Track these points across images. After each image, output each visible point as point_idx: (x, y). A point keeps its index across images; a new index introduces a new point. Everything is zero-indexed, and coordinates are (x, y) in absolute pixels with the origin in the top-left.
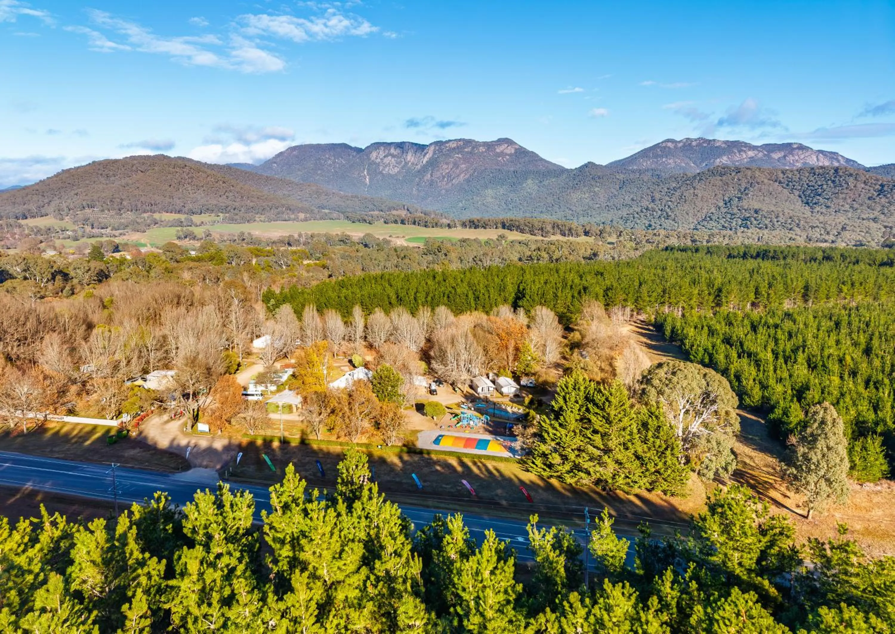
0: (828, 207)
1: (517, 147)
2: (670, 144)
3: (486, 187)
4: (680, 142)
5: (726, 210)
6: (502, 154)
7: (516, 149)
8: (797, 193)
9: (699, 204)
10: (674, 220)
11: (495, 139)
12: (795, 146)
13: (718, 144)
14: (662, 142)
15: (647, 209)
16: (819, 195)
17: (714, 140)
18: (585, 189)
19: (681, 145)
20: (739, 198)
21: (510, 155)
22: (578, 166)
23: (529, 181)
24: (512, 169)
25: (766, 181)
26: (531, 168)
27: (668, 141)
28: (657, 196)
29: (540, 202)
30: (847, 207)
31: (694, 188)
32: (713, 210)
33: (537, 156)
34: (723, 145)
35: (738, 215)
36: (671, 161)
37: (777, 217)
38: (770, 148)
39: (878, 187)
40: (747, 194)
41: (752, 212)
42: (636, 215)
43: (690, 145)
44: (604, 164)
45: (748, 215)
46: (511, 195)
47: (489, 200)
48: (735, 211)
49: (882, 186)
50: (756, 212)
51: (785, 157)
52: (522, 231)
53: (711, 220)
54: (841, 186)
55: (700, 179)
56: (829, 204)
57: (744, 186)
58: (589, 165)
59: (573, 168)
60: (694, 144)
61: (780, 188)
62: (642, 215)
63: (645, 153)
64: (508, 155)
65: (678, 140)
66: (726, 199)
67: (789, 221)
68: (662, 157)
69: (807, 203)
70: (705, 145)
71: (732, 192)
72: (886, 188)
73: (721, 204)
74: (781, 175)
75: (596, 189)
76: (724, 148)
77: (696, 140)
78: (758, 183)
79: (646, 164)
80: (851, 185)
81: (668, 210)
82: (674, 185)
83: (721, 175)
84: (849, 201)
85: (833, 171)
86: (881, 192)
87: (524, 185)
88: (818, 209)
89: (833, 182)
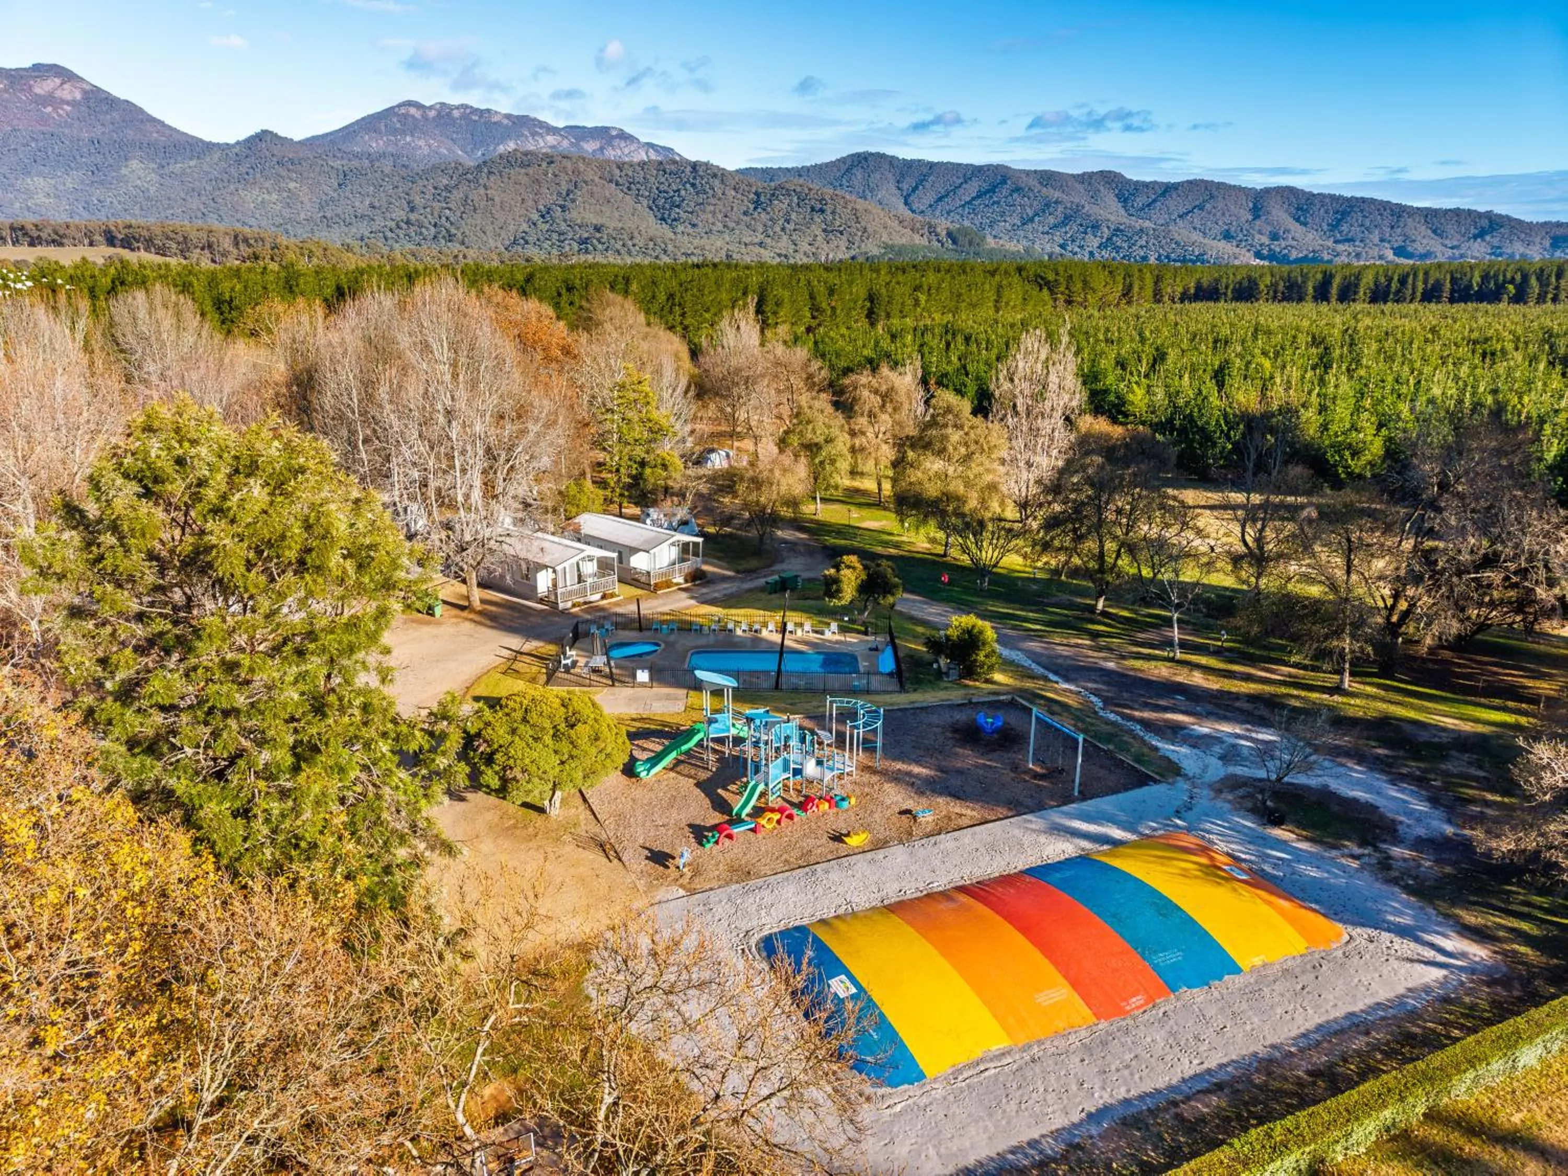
0: (694, 226)
1: (88, 87)
2: (413, 111)
3: (27, 172)
4: (431, 108)
5: (547, 226)
6: (50, 99)
7: (85, 92)
8: (645, 203)
9: (501, 217)
10: (463, 243)
11: (27, 64)
12: (614, 133)
13: (496, 119)
14: (399, 106)
15: (408, 222)
16: (678, 206)
17: (488, 111)
18: (267, 184)
19: (432, 114)
20: (563, 207)
21: (73, 103)
22: (242, 137)
23: (134, 164)
24: (85, 135)
25: (597, 179)
26: (130, 133)
27: (410, 103)
28: (418, 200)
29: (170, 207)
30: (719, 226)
31: (485, 187)
32: (524, 226)
33: (141, 111)
34: (506, 121)
35: (570, 236)
36: (421, 143)
37: (631, 238)
38: (578, 133)
39: (752, 196)
40: (573, 201)
41: (591, 230)
42: (389, 234)
43: (449, 115)
44: (297, 138)
45: (586, 235)
46: (98, 193)
47: (41, 198)
48: (563, 227)
49: (757, 194)
50: (598, 229)
51: (602, 149)
52: (162, 251)
53: (527, 242)
54: (705, 193)
55: (490, 173)
56: (695, 221)
57: (564, 187)
58: (264, 136)
59: (232, 141)
60: (456, 113)
61: (621, 195)
62: (401, 233)
63: (370, 124)
64: (68, 103)
65: (427, 104)
66: (541, 207)
67: (651, 245)
68: (404, 133)
69: (663, 219)
70: (475, 118)
71: (549, 197)
72: (762, 199)
73: (535, 216)
74: (617, 172)
75: (292, 185)
76: (507, 127)
77: (457, 108)
78: (586, 182)
79: (376, 145)
80: (720, 193)
81: (448, 225)
82: (445, 182)
83: (522, 165)
84: (720, 216)
85: (689, 169)
86: (757, 204)
87: (124, 171)
88: (680, 228)
89: (693, 185)
